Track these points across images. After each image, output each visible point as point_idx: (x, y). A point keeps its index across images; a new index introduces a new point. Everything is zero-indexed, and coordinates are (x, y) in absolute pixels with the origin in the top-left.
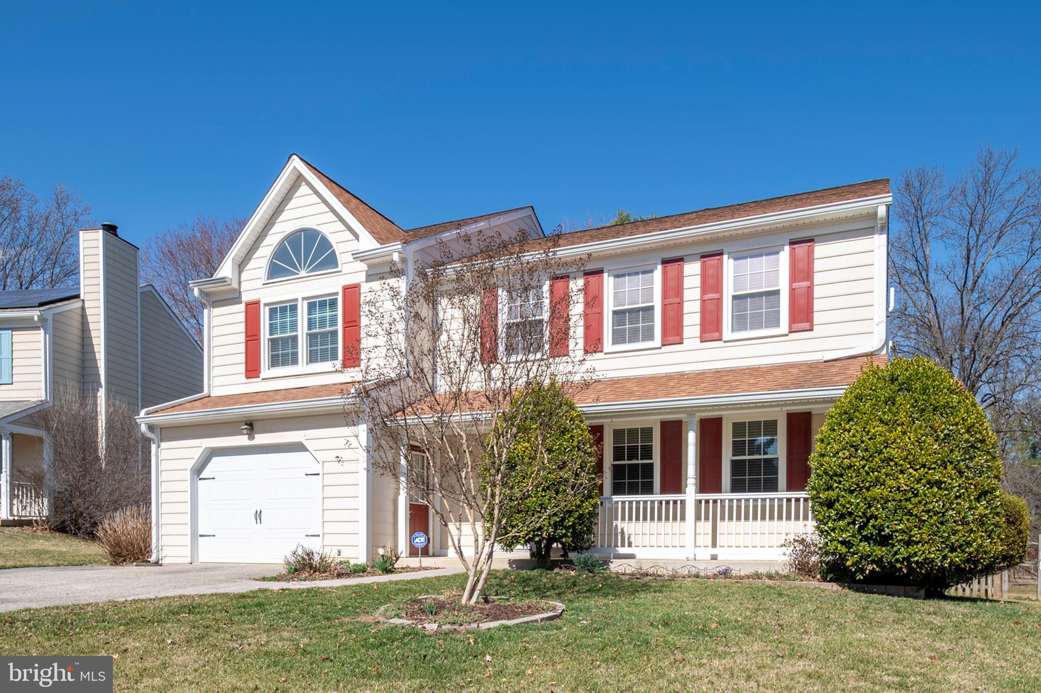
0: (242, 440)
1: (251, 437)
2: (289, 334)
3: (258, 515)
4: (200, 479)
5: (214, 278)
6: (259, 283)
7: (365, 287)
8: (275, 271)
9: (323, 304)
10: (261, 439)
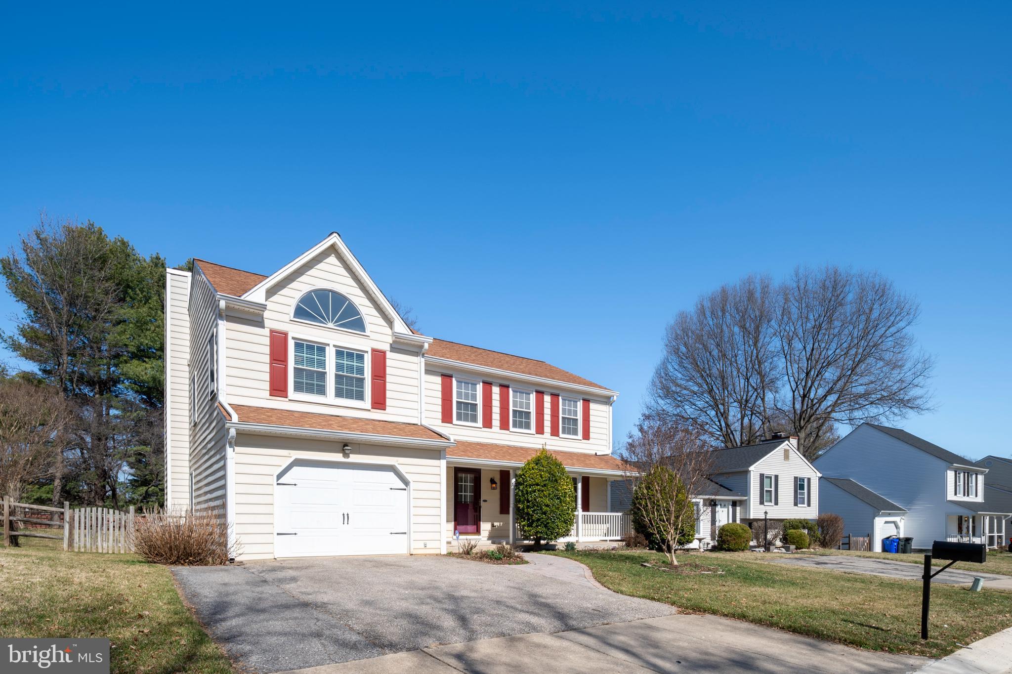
0: (338, 457)
1: (346, 455)
2: (315, 369)
3: (346, 518)
4: (278, 484)
5: (242, 298)
6: (287, 318)
7: (389, 355)
8: (301, 313)
9: (350, 355)
10: (354, 458)
